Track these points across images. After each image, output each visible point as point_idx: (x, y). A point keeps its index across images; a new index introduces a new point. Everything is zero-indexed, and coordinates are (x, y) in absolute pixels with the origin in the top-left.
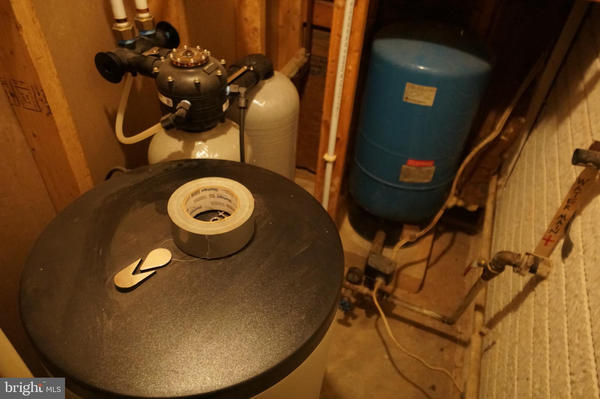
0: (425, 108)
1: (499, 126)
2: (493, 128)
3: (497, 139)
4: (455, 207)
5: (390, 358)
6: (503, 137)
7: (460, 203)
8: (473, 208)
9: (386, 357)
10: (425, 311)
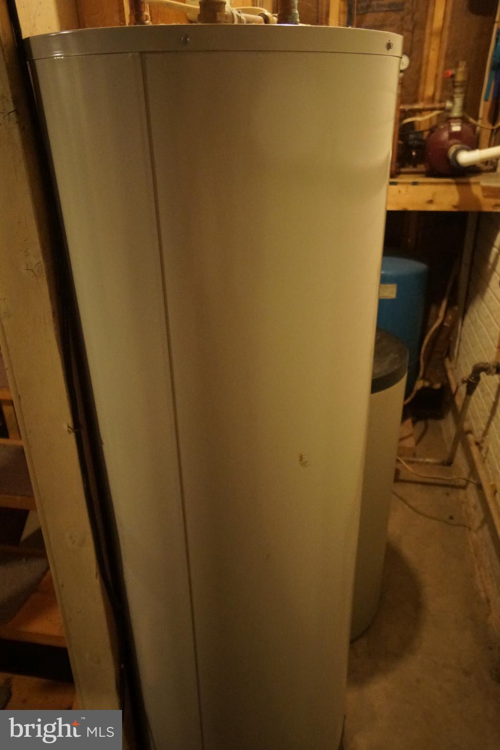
0: (392, 300)
1: (441, 314)
2: (437, 317)
3: (442, 325)
4: (424, 388)
5: (410, 506)
6: (446, 324)
7: (427, 384)
8: (438, 386)
9: (406, 506)
10: (428, 460)
